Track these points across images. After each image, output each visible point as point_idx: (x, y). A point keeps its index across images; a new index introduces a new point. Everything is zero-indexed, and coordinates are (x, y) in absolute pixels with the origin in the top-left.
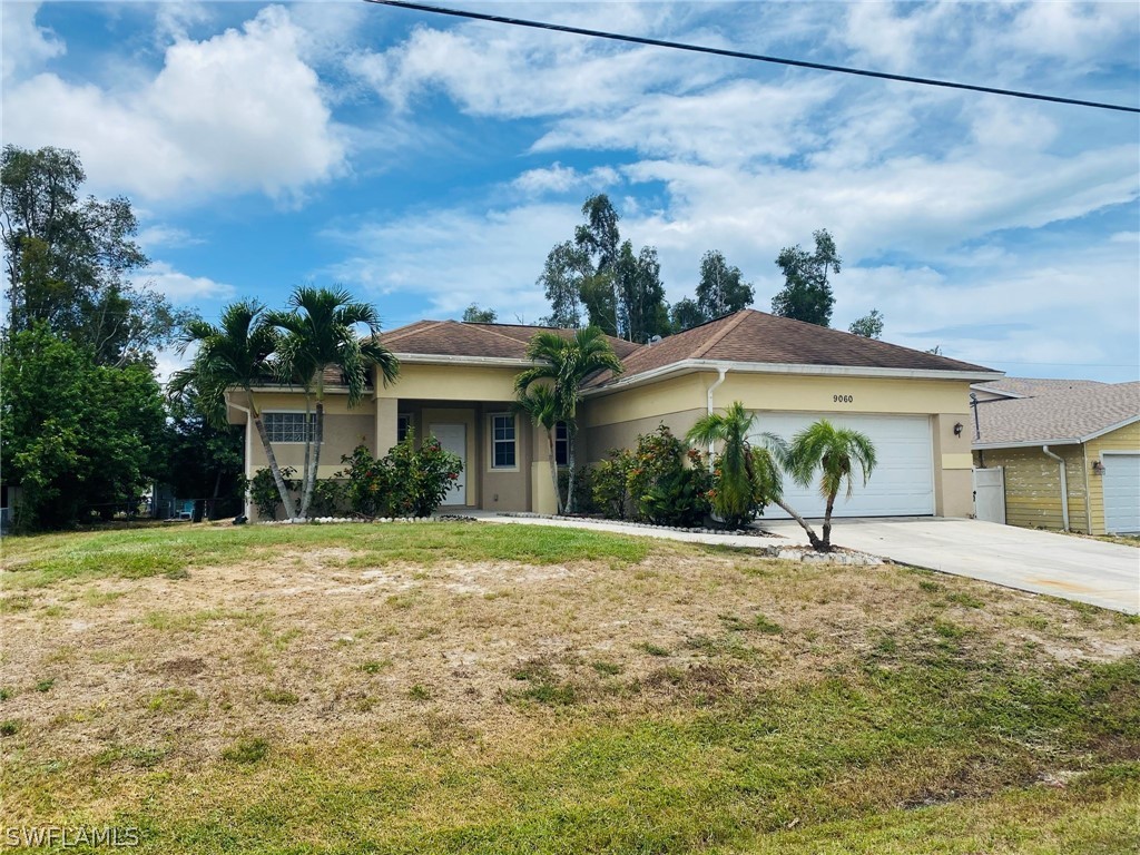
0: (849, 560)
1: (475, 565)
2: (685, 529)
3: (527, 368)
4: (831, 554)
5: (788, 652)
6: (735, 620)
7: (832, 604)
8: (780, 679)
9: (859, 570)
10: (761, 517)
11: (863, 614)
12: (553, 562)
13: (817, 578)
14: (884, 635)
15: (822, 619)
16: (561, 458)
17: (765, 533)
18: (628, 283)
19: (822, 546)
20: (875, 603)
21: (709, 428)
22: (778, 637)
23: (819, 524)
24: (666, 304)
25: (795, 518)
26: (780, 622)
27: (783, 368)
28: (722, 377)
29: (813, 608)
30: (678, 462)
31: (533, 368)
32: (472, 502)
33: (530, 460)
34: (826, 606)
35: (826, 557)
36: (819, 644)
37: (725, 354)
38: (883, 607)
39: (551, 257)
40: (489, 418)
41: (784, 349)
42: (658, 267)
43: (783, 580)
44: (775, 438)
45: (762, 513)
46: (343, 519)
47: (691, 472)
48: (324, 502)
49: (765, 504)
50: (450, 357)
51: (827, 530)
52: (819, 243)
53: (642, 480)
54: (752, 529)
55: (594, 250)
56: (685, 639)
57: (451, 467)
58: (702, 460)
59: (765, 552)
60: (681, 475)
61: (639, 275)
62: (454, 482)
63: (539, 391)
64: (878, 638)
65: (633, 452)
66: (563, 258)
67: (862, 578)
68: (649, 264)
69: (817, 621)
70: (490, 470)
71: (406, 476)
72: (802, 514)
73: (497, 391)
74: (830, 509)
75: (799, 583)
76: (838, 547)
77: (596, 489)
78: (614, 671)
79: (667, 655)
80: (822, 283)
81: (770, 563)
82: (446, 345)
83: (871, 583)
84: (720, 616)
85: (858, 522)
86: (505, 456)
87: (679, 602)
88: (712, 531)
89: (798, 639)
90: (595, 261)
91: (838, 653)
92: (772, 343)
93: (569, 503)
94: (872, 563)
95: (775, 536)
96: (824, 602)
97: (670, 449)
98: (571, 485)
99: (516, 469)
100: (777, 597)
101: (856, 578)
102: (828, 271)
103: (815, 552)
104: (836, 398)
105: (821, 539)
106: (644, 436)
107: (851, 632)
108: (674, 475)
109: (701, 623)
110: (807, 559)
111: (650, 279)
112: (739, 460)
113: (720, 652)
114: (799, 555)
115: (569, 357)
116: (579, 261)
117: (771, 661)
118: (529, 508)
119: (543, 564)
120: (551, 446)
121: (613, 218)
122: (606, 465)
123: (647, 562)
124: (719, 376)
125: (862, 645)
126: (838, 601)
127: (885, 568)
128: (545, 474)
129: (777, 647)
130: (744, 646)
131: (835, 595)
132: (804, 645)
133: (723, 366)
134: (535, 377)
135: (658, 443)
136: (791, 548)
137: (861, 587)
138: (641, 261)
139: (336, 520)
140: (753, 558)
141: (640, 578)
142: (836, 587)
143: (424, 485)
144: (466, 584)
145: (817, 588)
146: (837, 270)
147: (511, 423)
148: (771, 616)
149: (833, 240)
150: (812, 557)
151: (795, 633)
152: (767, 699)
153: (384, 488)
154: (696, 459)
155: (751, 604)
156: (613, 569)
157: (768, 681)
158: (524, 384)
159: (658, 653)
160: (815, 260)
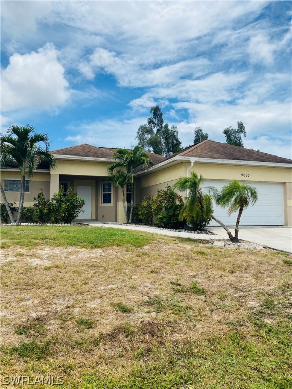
0: (247, 247)
1: (55, 248)
2: (174, 230)
3: (113, 162)
4: (239, 243)
5: (207, 309)
6: (180, 285)
7: (237, 273)
8: (198, 332)
9: (252, 252)
10: (208, 225)
11: (254, 281)
12: (97, 247)
13: (230, 257)
14: (267, 295)
15: (231, 284)
16: (129, 201)
17: (210, 232)
18: (167, 139)
19: (234, 239)
20: (261, 273)
21: (183, 184)
22: (203, 297)
23: (233, 229)
24: (181, 147)
25: (222, 226)
26: (206, 286)
28: (192, 164)
29: (226, 276)
30: (174, 201)
31: (115, 162)
32: (94, 218)
33: (116, 201)
34: (233, 275)
35: (236, 245)
36: (227, 303)
37: (194, 154)
38: (265, 275)
39: (139, 129)
40: (101, 184)
41: (220, 154)
42: (177, 132)
43: (213, 258)
44: (212, 189)
45: (209, 224)
46: (32, 224)
47: (178, 206)
48: (27, 216)
49: (210, 219)
50: (81, 157)
51: (236, 232)
52: (239, 126)
53: (159, 209)
54: (204, 230)
55: (154, 126)
56: (146, 298)
57: (79, 203)
58: (183, 200)
59: (208, 242)
60: (174, 207)
61: (171, 136)
62: (81, 209)
63: (118, 172)
64: (263, 298)
65: (155, 197)
66: (144, 130)
67: (253, 257)
68: (174, 131)
69: (228, 285)
70: (101, 205)
71: (60, 205)
72: (225, 224)
73: (102, 172)
74: (238, 222)
75: (220, 259)
76: (242, 240)
77: (140, 213)
78: (89, 325)
79: (130, 312)
80: (239, 140)
81: (209, 248)
82: (80, 153)
83: (258, 260)
84: (172, 283)
85: (252, 228)
86: (107, 199)
87: (152, 272)
89: (215, 300)
90: (155, 130)
91: (238, 310)
92: (215, 152)
93: (131, 219)
94: (258, 248)
95: (214, 234)
96: (232, 272)
97: (171, 196)
98: (131, 211)
99: (111, 204)
100: (207, 269)
101: (250, 256)
102: (242, 135)
103: (231, 242)
104: (242, 175)
105: (234, 236)
106: (160, 190)
107: (246, 293)
108: (171, 207)
109: (160, 287)
110: (227, 246)
111: (175, 137)
112: (197, 200)
113: (165, 309)
114: (223, 244)
116: (150, 131)
117: (196, 316)
118: (115, 220)
119: (92, 248)
120: (124, 195)
121: (161, 114)
122: (145, 203)
123: (146, 247)
125: (253, 303)
126: (241, 271)
127: (264, 251)
128: (121, 207)
129: (202, 305)
130: (181, 304)
131: (239, 267)
132: (218, 303)
133: (193, 160)
134: (116, 166)
135: (166, 193)
136: (220, 240)
137: (253, 263)
138: (172, 131)
139: (29, 224)
140: (201, 245)
141: (139, 256)
142: (240, 262)
143: (67, 210)
144: (42, 259)
145: (229, 263)
146: (245, 136)
147: (110, 185)
148: (202, 283)
149: (244, 125)
150: (229, 244)
151: (213, 294)
152: (187, 352)
153: (50, 211)
154: (180, 200)
155: (192, 273)
156: (127, 251)
157: (191, 333)
158: (112, 169)
159: (125, 310)
160: (237, 132)
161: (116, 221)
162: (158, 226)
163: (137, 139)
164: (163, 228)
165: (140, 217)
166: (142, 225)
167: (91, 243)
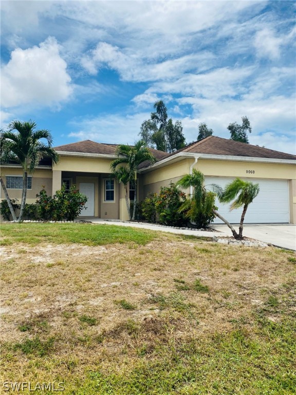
0: (251, 244)
1: (58, 245)
3: (116, 159)
4: (243, 241)
5: (211, 306)
6: (183, 283)
7: (241, 271)
8: (202, 329)
9: (256, 250)
10: (212, 223)
11: (258, 279)
12: (100, 244)
13: (234, 254)
14: (271, 293)
15: (235, 282)
16: (132, 198)
17: (214, 230)
18: (170, 135)
19: (238, 237)
20: (265, 271)
22: (206, 295)
23: (238, 226)
24: (185, 144)
25: (226, 223)
26: (209, 284)
27: (224, 157)
28: (196, 160)
29: (230, 274)
30: (177, 199)
31: (118, 159)
32: (97, 215)
33: (119, 197)
34: (237, 272)
35: (240, 243)
36: (231, 301)
37: (199, 150)
38: (269, 273)
39: (143, 125)
40: (103, 181)
41: (224, 150)
42: (182, 128)
43: (217, 255)
44: (217, 187)
45: (212, 221)
46: (35, 221)
47: (182, 203)
48: (29, 213)
49: (214, 217)
50: (83, 153)
51: (241, 229)
52: (244, 122)
53: (162, 206)
54: (208, 228)
55: (158, 122)
56: (149, 296)
57: (82, 200)
58: (187, 197)
59: (211, 239)
60: (178, 204)
61: (175, 131)
62: (83, 206)
63: (121, 168)
64: (267, 296)
65: (158, 194)
66: (148, 126)
67: (257, 255)
68: (178, 127)
69: (232, 283)
70: (104, 202)
71: (62, 202)
72: (230, 222)
73: (105, 169)
74: (242, 220)
75: (224, 257)
76: (246, 238)
77: (143, 210)
78: (92, 323)
79: (133, 309)
80: (244, 136)
81: (212, 245)
82: (82, 149)
83: (262, 257)
84: (175, 280)
85: (256, 225)
86: (110, 196)
87: (155, 270)
88: (190, 229)
89: (219, 297)
90: (158, 126)
91: (242, 307)
92: (220, 148)
93: (134, 216)
94: (262, 246)
95: (218, 231)
96: (236, 270)
97: (175, 193)
98: (134, 208)
99: (114, 202)
100: (211, 266)
101: (254, 254)
102: (247, 131)
103: (235, 240)
104: (247, 172)
105: (238, 233)
106: (163, 187)
107: (250, 291)
108: (175, 204)
109: (163, 284)
110: (231, 243)
111: (179, 133)
112: (200, 196)
113: (168, 306)
114: (227, 241)
115: (132, 154)
116: (153, 127)
117: (200, 314)
119: (95, 245)
120: (127, 192)
121: (165, 109)
122: (148, 200)
123: (149, 245)
124: (195, 161)
125: (257, 301)
126: (244, 269)
127: (269, 249)
128: (125, 204)
129: (205, 302)
130: (185, 302)
131: (243, 265)
132: (221, 301)
133: (197, 156)
134: (119, 163)
135: (169, 190)
136: (224, 237)
137: (257, 261)
138: (176, 126)
139: (32, 221)
140: (205, 242)
141: (142, 253)
142: (244, 260)
143: (70, 207)
145: (233, 261)
146: (250, 132)
147: (112, 182)
148: (206, 280)
149: (249, 120)
150: (233, 242)
151: (216, 292)
152: (191, 349)
153: (52, 208)
154: (184, 197)
155: (196, 271)
156: (130, 248)
157: (195, 331)
158: (115, 165)
159: (128, 307)
160: (242, 128)
161: (119, 218)
162: (161, 223)
163: (140, 135)
164: (167, 225)
165: (143, 214)
166: (145, 222)
167: (94, 240)
